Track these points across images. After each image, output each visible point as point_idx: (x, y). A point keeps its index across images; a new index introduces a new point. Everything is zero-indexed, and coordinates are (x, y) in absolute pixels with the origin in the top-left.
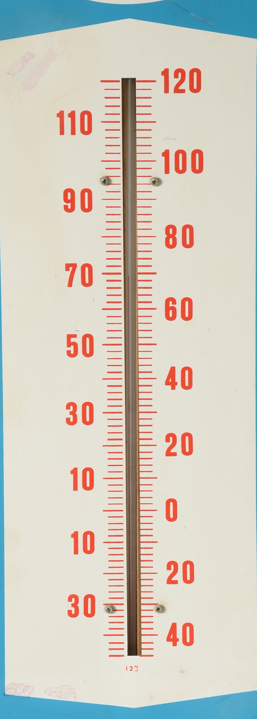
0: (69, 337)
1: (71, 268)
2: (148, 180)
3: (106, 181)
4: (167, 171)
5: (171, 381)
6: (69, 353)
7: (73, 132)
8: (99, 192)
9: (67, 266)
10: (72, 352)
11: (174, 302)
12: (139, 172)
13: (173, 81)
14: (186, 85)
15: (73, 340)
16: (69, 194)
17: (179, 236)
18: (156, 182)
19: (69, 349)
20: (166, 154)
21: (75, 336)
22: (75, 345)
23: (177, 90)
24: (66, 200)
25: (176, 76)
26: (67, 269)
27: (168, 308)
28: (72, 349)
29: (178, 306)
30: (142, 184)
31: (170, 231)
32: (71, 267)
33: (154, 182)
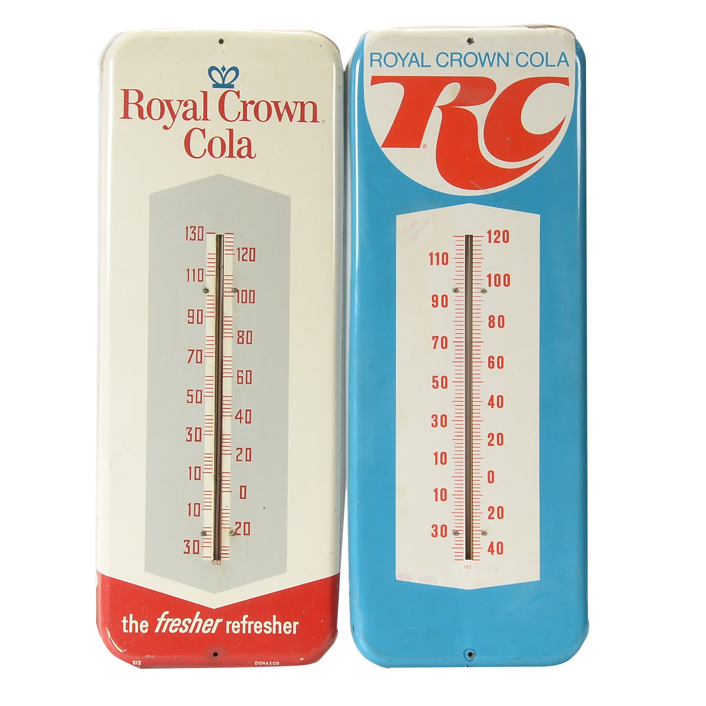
0: (434, 377)
1: (435, 339)
2: (479, 290)
3: (456, 291)
4: (490, 285)
5: (491, 403)
6: (433, 386)
7: (438, 264)
8: (452, 296)
9: (433, 338)
10: (435, 386)
11: (493, 358)
12: (474, 286)
13: (493, 237)
14: (500, 239)
15: (436, 379)
16: (435, 299)
17: (496, 321)
18: (484, 291)
19: (433, 384)
20: (489, 276)
21: (437, 377)
22: (437, 382)
23: (495, 241)
24: (433, 301)
25: (495, 234)
26: (433, 339)
27: (489, 362)
28: (435, 384)
29: (495, 361)
30: (476, 292)
31: (491, 319)
32: (435, 338)
33: (482, 291)
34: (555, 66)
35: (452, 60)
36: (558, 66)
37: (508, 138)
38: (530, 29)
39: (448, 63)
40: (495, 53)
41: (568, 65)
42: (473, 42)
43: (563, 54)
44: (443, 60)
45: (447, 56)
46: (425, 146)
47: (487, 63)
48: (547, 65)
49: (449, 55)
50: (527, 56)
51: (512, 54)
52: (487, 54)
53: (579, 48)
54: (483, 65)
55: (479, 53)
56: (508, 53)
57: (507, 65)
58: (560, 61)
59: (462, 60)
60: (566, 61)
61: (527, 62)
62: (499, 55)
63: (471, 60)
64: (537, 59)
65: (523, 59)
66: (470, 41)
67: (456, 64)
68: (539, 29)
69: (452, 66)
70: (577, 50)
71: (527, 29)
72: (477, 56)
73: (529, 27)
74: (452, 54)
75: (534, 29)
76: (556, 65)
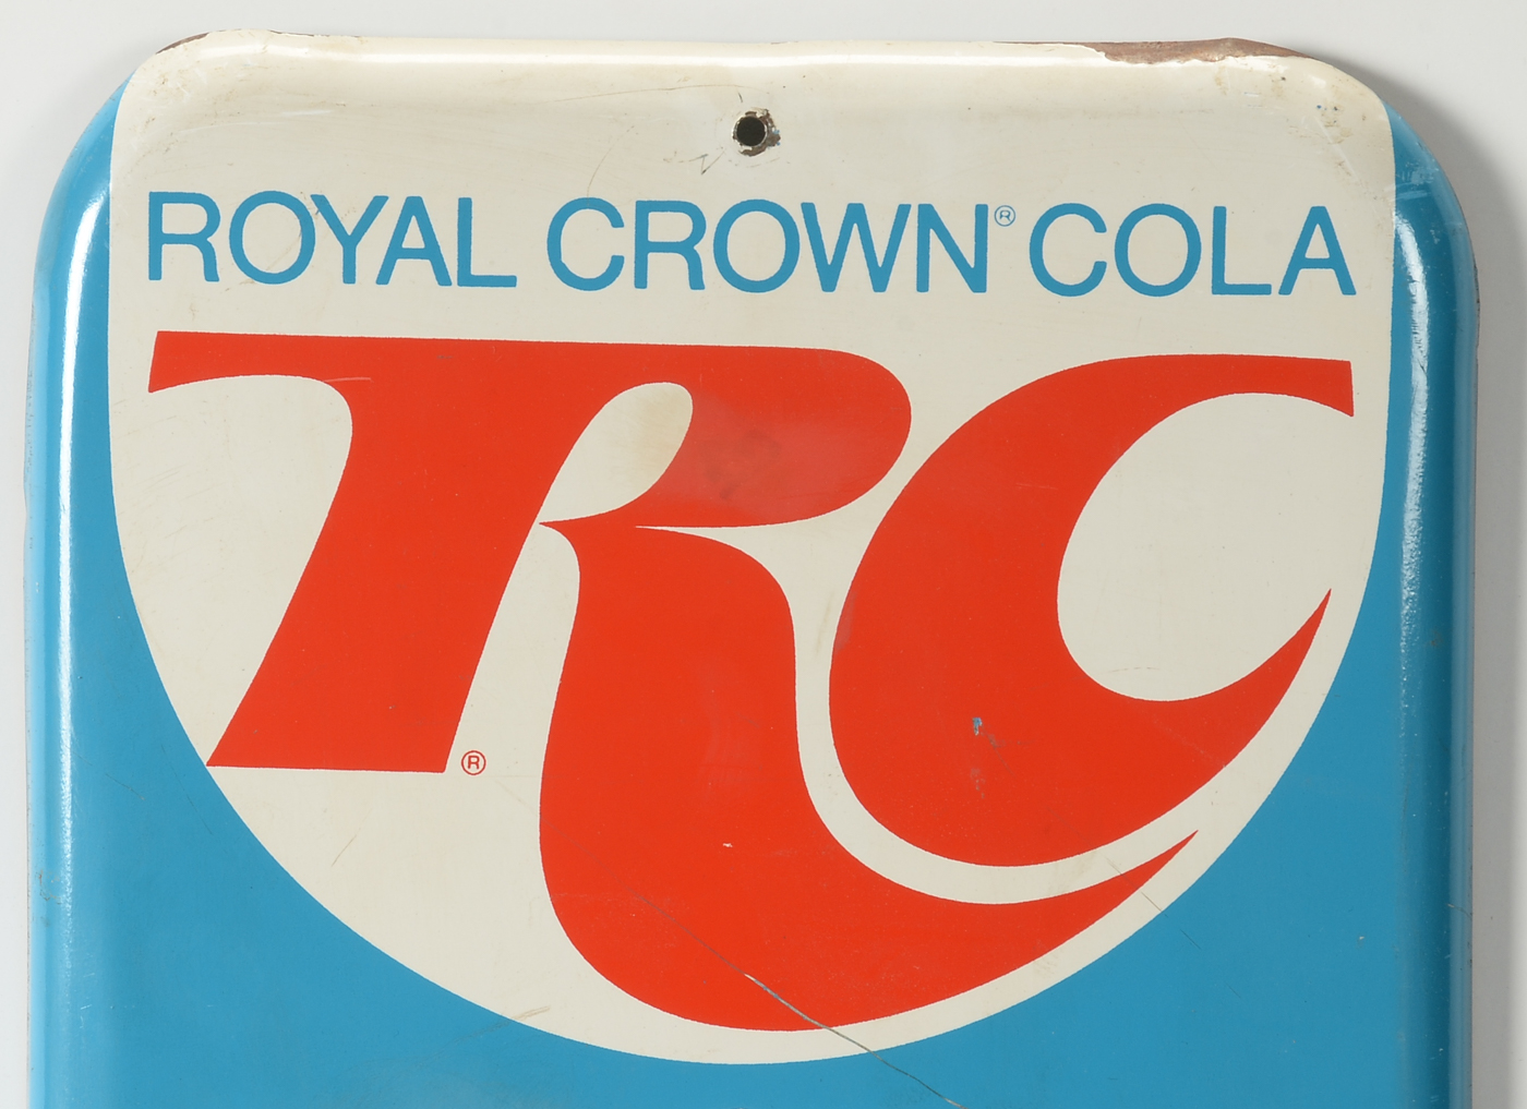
34: (1264, 289)
35: (644, 247)
36: (1287, 288)
37: (978, 722)
38: (1122, 64)
39: (617, 263)
40: (903, 211)
41: (1347, 287)
42: (775, 140)
43: (1318, 217)
44: (591, 242)
45: (616, 221)
46: (474, 760)
47: (855, 266)
48: (1220, 286)
49: (629, 216)
50: (1100, 226)
51: (1008, 215)
52: (856, 214)
53: (1416, 179)
54: (829, 276)
55: (809, 210)
56: (981, 211)
57: (976, 278)
58: (1299, 261)
59: (705, 248)
60: (1336, 261)
61: (1099, 268)
62: (929, 216)
63: (757, 246)
64: (1159, 250)
65: (1073, 249)
66: (753, 132)
67: (667, 269)
68: (1174, 65)
69: (641, 281)
70: (1408, 195)
71: (1100, 60)
72: (796, 227)
73: (1115, 50)
74: (644, 209)
75: (1143, 66)
76: (1276, 288)
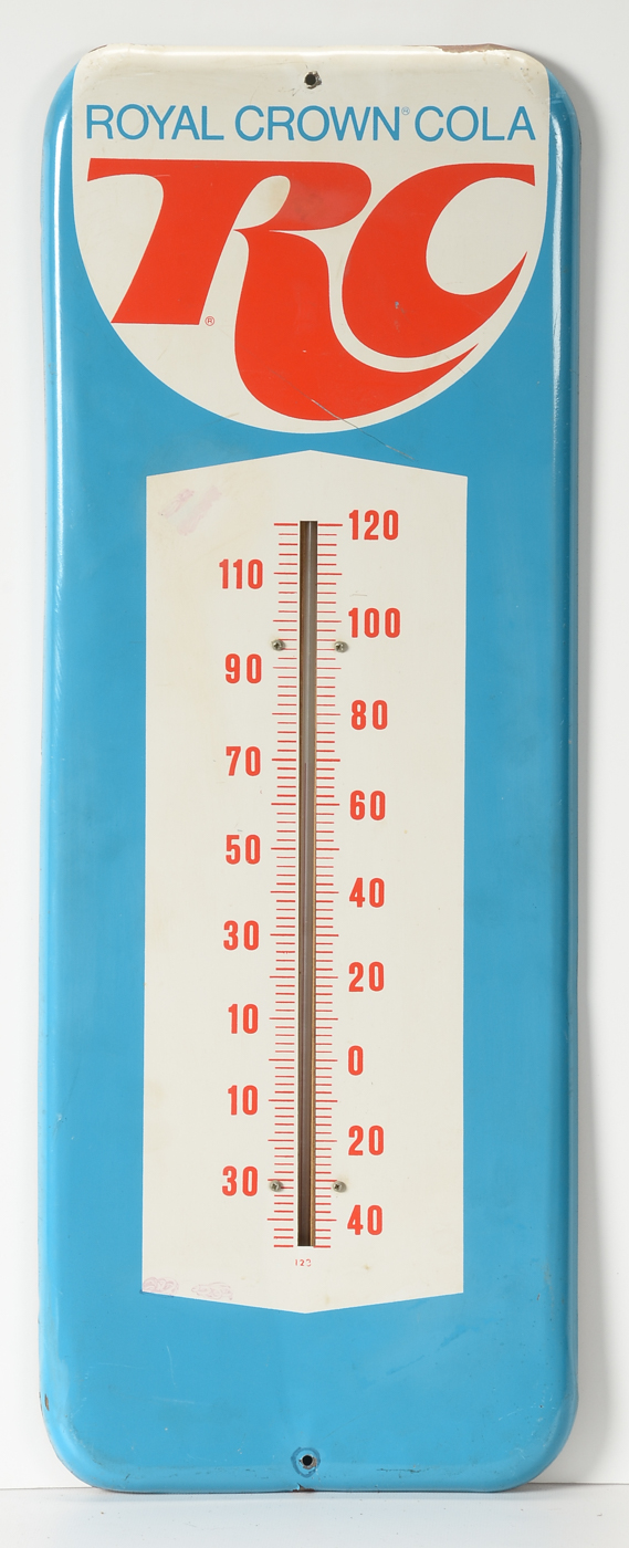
0: (230, 838)
1: (233, 753)
2: (331, 645)
3: (279, 645)
4: (355, 634)
5: (357, 897)
6: (228, 858)
7: (239, 585)
8: (270, 658)
9: (229, 750)
10: (233, 858)
11: (362, 797)
12: (320, 635)
13: (363, 526)
14: (379, 530)
15: (234, 842)
16: (232, 663)
17: (369, 714)
18: (341, 647)
19: (229, 853)
20: (354, 613)
21: (237, 837)
22: (237, 848)
23: (368, 536)
24: (228, 667)
25: (367, 519)
26: (229, 754)
27: (354, 804)
28: (233, 853)
29: (367, 802)
30: (324, 649)
31: (358, 709)
32: (233, 751)
33: (338, 647)
34: (502, 138)
35: (271, 124)
36: (510, 138)
37: (397, 304)
38: (449, 53)
39: (261, 130)
40: (368, 109)
41: (533, 137)
42: (320, 83)
43: (522, 110)
44: (252, 123)
45: (261, 115)
46: (210, 320)
47: (350, 131)
48: (486, 137)
49: (266, 113)
50: (441, 115)
51: (407, 111)
52: (350, 111)
53: (557, 96)
54: (340, 135)
55: (333, 109)
56: (397, 109)
57: (395, 135)
58: (515, 127)
59: (294, 125)
60: (528, 127)
61: (441, 131)
62: (377, 112)
63: (313, 123)
64: (463, 123)
65: (431, 123)
66: (312, 80)
67: (280, 132)
68: (467, 53)
69: (270, 138)
70: (554, 102)
71: (441, 52)
72: (328, 116)
73: (446, 48)
74: (271, 109)
75: (456, 54)
76: (506, 138)
